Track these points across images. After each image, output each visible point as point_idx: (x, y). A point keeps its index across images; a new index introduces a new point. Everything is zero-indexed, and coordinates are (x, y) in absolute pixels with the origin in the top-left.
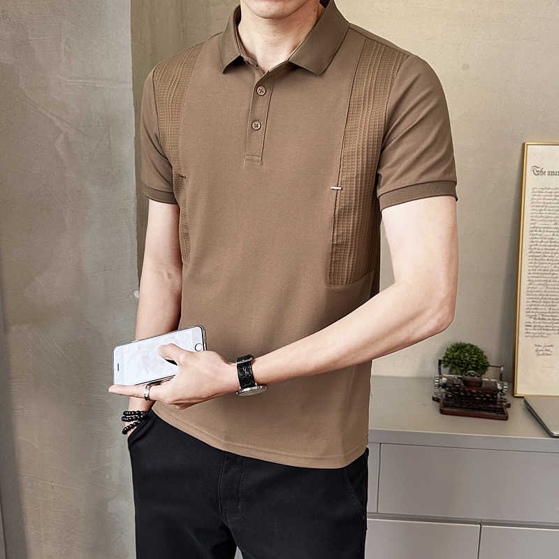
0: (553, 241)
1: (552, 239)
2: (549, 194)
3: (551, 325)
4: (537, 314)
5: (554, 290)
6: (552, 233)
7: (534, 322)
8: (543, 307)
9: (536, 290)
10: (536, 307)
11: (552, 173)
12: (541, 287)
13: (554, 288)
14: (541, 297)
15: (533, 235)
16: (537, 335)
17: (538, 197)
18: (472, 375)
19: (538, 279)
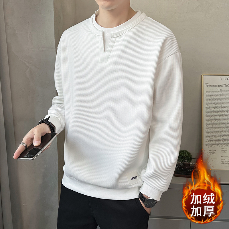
1: (214, 110)
2: (212, 94)
3: (215, 142)
4: (210, 138)
7: (209, 142)
8: (212, 136)
9: (209, 129)
11: (213, 86)
13: (216, 129)
15: (207, 109)
16: (210, 146)
17: (208, 95)
18: (186, 162)
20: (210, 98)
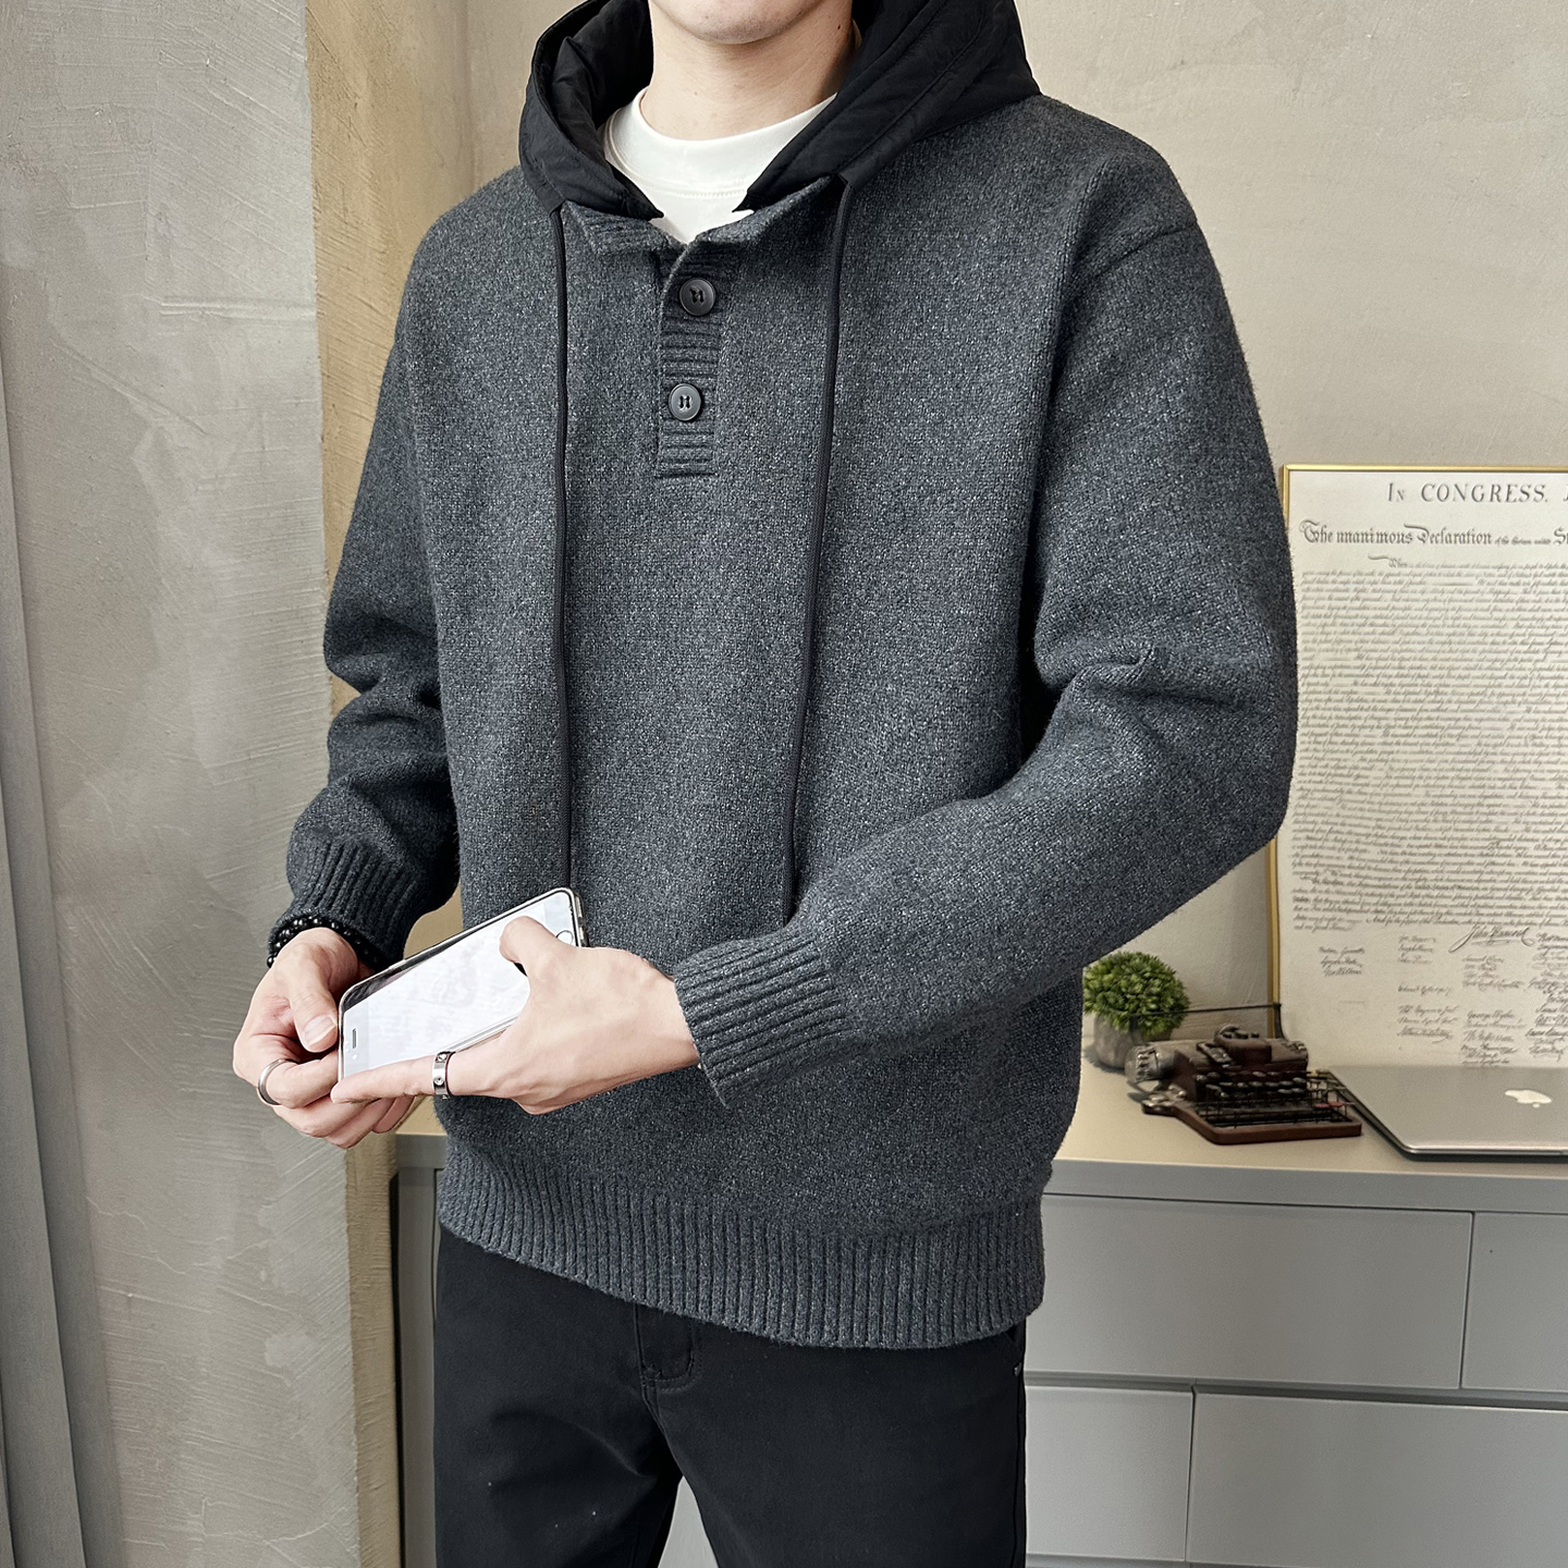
0: (1355, 697)
1: (1352, 692)
2: (1341, 587)
3: (1357, 899)
4: (1321, 869)
5: (1360, 814)
6: (1351, 680)
7: (1314, 891)
8: (1334, 854)
9: (1315, 811)
10: (1317, 851)
11: (1346, 537)
12: (1329, 804)
13: (1361, 810)
14: (1328, 828)
16: (1324, 924)
17: (1316, 595)
19: (1321, 787)
20: (1325, 616)
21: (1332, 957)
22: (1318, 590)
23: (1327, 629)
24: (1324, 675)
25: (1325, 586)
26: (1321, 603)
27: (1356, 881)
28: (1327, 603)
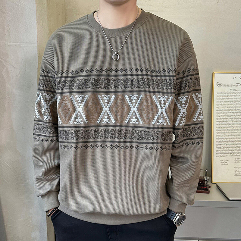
0: (227, 115)
3: (227, 151)
4: (221, 147)
5: (228, 136)
6: (226, 112)
8: (224, 144)
10: (221, 144)
11: (225, 85)
12: (223, 135)
14: (223, 139)
15: (218, 112)
16: (221, 156)
19: (221, 131)
20: (221, 100)
21: (223, 162)
22: (220, 95)
23: (221, 102)
24: (221, 111)
25: (221, 94)
26: (220, 97)
27: (227, 148)
28: (222, 97)
